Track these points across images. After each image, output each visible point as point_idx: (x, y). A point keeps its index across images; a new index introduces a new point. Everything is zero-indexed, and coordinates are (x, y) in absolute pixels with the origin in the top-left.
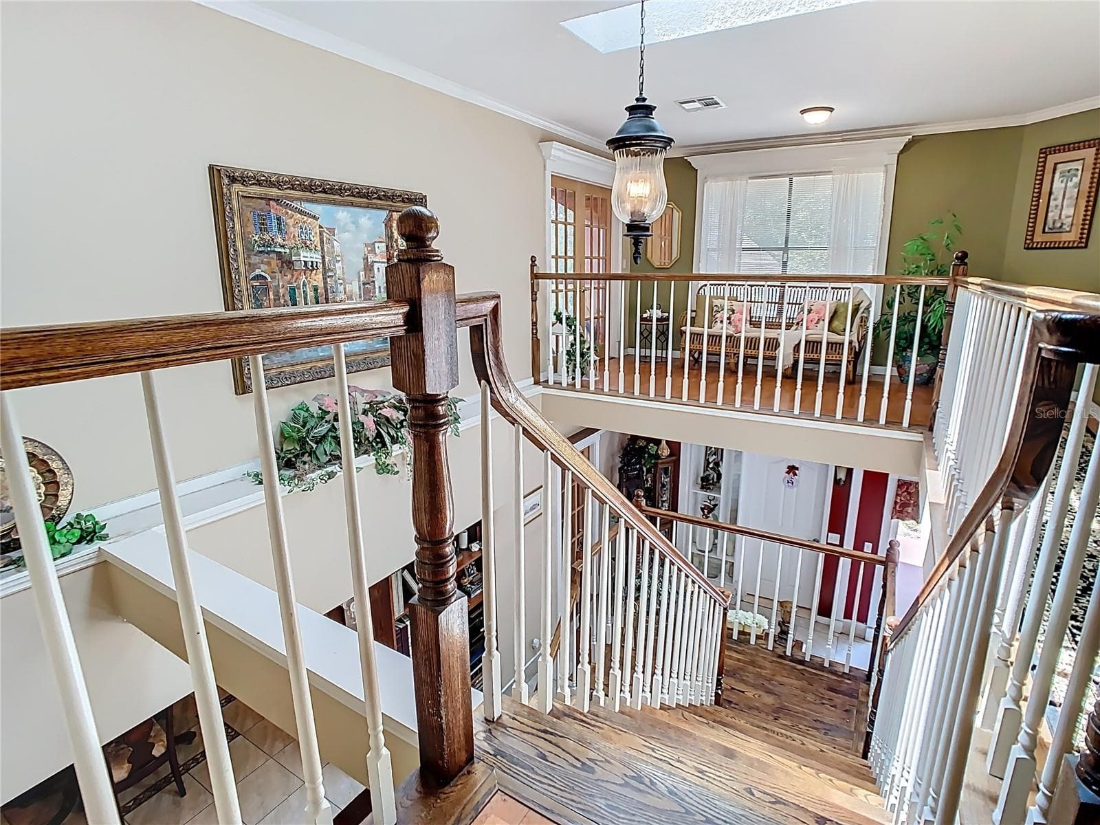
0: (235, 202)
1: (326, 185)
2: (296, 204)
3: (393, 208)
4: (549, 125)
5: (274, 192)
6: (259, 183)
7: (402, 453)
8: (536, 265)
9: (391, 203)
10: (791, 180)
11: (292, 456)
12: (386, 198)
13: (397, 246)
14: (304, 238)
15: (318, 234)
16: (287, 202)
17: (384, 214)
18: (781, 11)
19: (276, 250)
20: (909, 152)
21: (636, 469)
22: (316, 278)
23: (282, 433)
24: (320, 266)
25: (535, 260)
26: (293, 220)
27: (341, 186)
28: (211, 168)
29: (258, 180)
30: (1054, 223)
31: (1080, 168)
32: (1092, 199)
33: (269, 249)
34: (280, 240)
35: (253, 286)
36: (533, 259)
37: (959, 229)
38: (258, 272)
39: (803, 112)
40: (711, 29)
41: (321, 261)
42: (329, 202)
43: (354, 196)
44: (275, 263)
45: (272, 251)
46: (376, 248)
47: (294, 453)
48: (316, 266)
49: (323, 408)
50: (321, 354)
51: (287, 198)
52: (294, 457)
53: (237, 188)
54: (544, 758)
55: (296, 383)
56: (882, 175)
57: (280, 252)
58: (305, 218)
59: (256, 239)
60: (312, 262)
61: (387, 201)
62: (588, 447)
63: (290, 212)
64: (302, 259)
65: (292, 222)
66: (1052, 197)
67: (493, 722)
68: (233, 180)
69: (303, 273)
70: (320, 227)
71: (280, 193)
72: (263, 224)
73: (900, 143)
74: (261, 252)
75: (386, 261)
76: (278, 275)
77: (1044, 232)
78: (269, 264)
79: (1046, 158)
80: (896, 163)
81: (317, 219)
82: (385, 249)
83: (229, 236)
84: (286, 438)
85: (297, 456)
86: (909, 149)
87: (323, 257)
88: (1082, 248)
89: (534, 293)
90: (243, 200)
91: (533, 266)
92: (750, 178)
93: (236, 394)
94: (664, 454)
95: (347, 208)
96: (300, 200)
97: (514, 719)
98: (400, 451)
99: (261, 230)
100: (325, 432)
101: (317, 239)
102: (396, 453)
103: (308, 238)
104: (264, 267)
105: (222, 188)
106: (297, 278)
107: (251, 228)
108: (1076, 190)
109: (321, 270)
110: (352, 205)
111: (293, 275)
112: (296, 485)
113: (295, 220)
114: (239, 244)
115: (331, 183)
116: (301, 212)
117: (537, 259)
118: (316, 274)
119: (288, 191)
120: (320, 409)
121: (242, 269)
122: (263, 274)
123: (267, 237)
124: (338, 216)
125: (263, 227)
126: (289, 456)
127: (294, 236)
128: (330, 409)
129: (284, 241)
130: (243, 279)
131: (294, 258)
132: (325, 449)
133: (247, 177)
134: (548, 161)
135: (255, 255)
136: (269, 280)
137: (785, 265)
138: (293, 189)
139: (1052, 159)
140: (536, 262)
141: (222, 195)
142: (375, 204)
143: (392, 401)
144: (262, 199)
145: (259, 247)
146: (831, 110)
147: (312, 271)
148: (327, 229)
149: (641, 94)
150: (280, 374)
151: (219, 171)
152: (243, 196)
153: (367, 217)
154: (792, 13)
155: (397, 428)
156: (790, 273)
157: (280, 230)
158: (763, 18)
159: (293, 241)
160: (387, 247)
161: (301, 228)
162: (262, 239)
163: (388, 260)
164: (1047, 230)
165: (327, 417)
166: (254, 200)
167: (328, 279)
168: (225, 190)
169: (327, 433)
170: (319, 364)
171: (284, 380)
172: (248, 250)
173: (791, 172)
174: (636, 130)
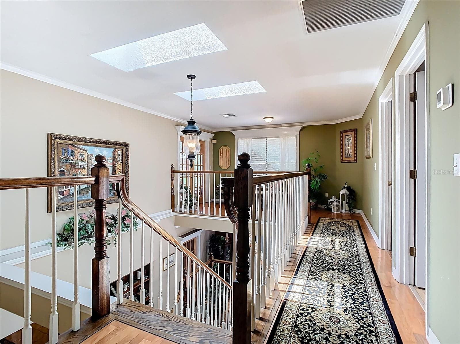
0: (56, 145)
1: (91, 140)
2: (79, 146)
3: (116, 148)
4: (179, 120)
5: (71, 142)
6: (66, 139)
7: (112, 237)
8: (173, 168)
9: (115, 146)
10: (267, 139)
11: (67, 236)
12: (114, 144)
13: (117, 161)
14: (81, 157)
15: (87, 156)
16: (76, 145)
17: (113, 150)
18: (241, 93)
19: (70, 161)
20: (303, 131)
21: (216, 247)
22: (84, 171)
23: (64, 228)
24: (86, 167)
25: (173, 166)
26: (77, 151)
27: (97, 140)
28: (48, 134)
29: (65, 138)
30: (347, 154)
31: (351, 137)
32: (355, 147)
33: (67, 161)
34: (71, 158)
35: (59, 174)
36: (172, 166)
37: (319, 155)
38: (62, 169)
39: (264, 118)
40: (222, 96)
41: (87, 165)
42: (92, 146)
43: (102, 144)
44: (69, 166)
45: (68, 162)
46: (109, 161)
47: (68, 235)
48: (85, 167)
49: (82, 218)
50: (83, 199)
51: (76, 144)
52: (68, 237)
53: (58, 141)
54: (132, 311)
55: (72, 209)
56: (295, 138)
57: (71, 162)
58: (82, 151)
59: (63, 158)
60: (83, 166)
61: (114, 145)
62: (196, 237)
63: (76, 149)
64: (80, 165)
65: (77, 152)
66: (346, 146)
67: (119, 305)
68: (56, 138)
69: (79, 170)
70: (88, 154)
71: (74, 142)
72: (66, 153)
73: (299, 128)
74: (64, 162)
75: (112, 166)
76: (70, 170)
77: (345, 157)
78: (66, 166)
79: (342, 134)
80: (299, 134)
81: (87, 151)
82: (112, 161)
83: (52, 156)
84: (65, 229)
85: (69, 237)
86: (303, 130)
87: (88, 164)
88: (355, 162)
89: (172, 178)
90: (59, 144)
91: (172, 168)
92: (253, 139)
93: (48, 212)
94: (227, 240)
95: (98, 148)
96: (81, 145)
97: (126, 303)
98: (112, 236)
99: (65, 155)
100: (81, 227)
101: (86, 158)
102: (110, 236)
103: (82, 157)
104: (64, 167)
105: (52, 141)
106: (77, 171)
107: (61, 154)
108: (351, 144)
109: (86, 169)
110: (100, 146)
111: (75, 170)
112: (67, 247)
113: (78, 151)
114: (56, 159)
115: (93, 139)
116: (81, 149)
117: (174, 166)
118: (84, 170)
119: (76, 142)
120: (81, 219)
121: (56, 168)
122: (64, 170)
123: (67, 157)
124: (95, 151)
125: (66, 154)
126: (66, 236)
127: (77, 157)
128: (84, 219)
129: (73, 158)
130: (56, 171)
131: (76, 164)
132: (81, 234)
133: (61, 137)
134: (179, 132)
135: (62, 163)
136: (66, 171)
137: (266, 168)
138: (79, 141)
139: (344, 134)
140: (173, 167)
141: (51, 143)
142: (109, 146)
143: (110, 216)
144: (66, 144)
145: (63, 160)
146: (273, 118)
147: (83, 169)
148: (90, 154)
149: (192, 118)
150: (66, 206)
151: (51, 135)
152: (59, 143)
153: (106, 151)
154: (244, 94)
155: (111, 226)
156: (268, 171)
157: (72, 154)
158: (236, 95)
159: (77, 159)
160: (113, 161)
161: (80, 154)
162: (65, 158)
163: (113, 165)
164: (346, 157)
165: (83, 222)
166: (63, 145)
167: (89, 172)
168: (53, 141)
169: (82, 227)
170: (82, 202)
171: (68, 208)
172: (59, 161)
173: (266, 137)
174: (190, 128)
